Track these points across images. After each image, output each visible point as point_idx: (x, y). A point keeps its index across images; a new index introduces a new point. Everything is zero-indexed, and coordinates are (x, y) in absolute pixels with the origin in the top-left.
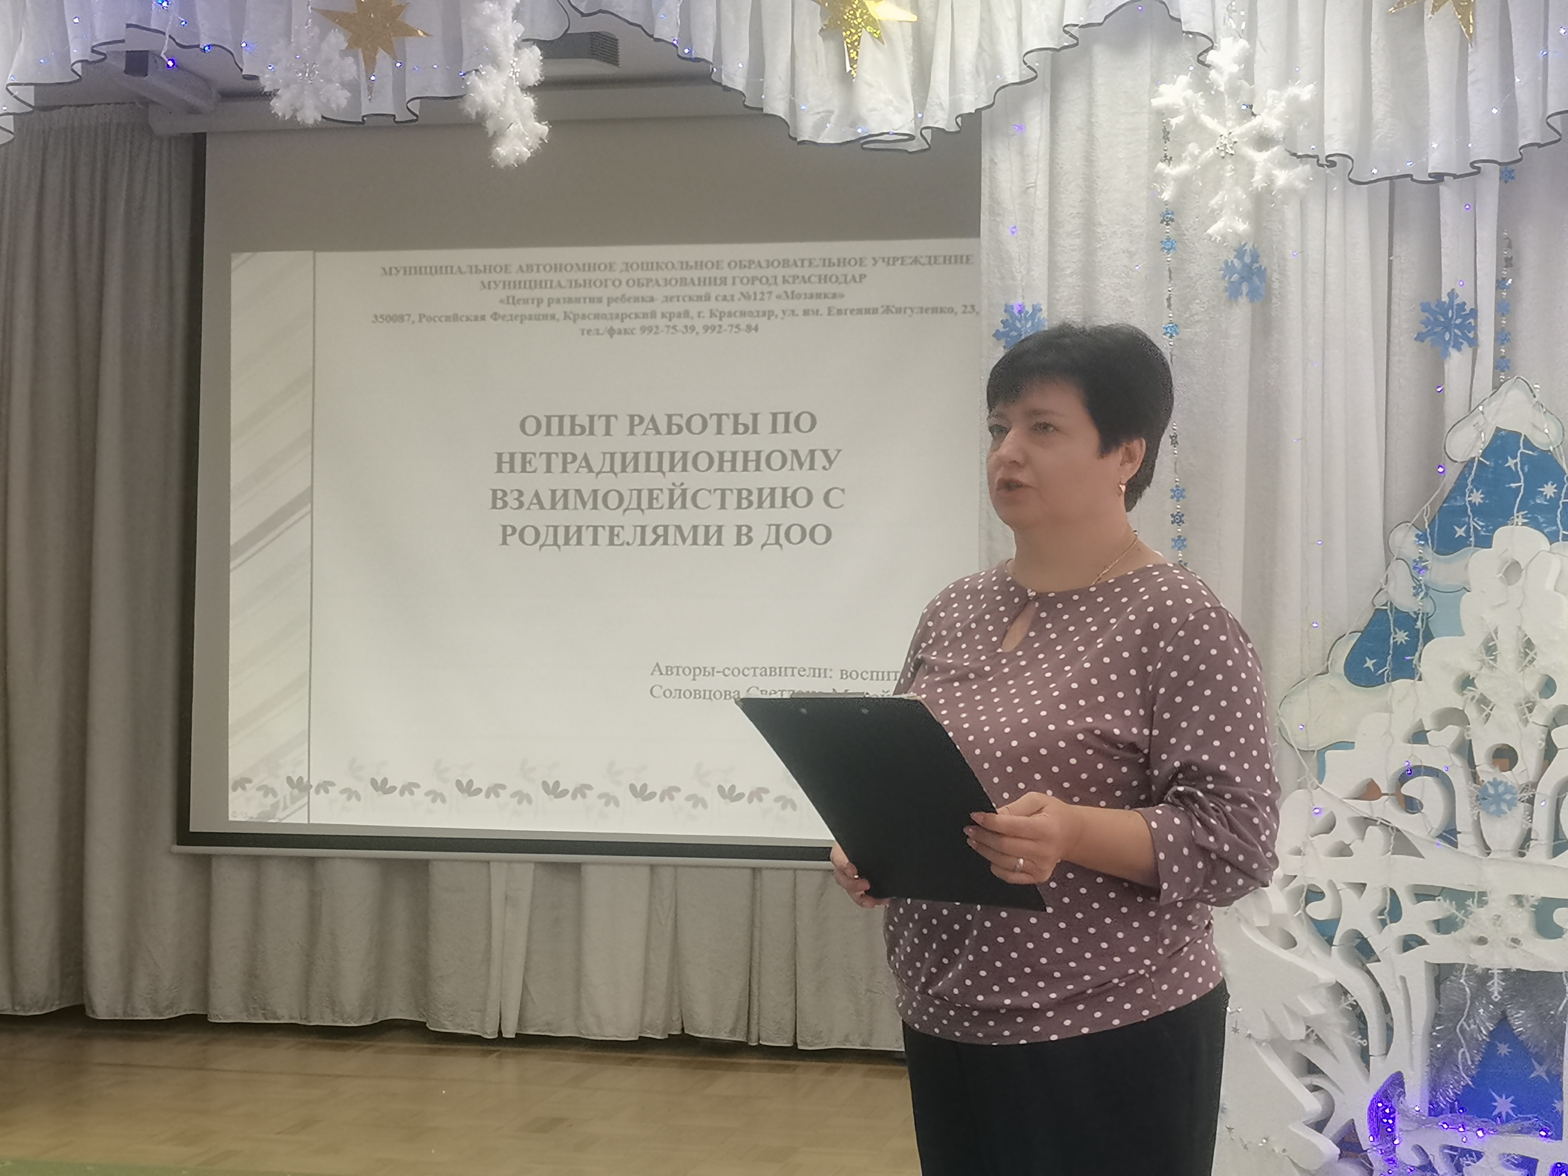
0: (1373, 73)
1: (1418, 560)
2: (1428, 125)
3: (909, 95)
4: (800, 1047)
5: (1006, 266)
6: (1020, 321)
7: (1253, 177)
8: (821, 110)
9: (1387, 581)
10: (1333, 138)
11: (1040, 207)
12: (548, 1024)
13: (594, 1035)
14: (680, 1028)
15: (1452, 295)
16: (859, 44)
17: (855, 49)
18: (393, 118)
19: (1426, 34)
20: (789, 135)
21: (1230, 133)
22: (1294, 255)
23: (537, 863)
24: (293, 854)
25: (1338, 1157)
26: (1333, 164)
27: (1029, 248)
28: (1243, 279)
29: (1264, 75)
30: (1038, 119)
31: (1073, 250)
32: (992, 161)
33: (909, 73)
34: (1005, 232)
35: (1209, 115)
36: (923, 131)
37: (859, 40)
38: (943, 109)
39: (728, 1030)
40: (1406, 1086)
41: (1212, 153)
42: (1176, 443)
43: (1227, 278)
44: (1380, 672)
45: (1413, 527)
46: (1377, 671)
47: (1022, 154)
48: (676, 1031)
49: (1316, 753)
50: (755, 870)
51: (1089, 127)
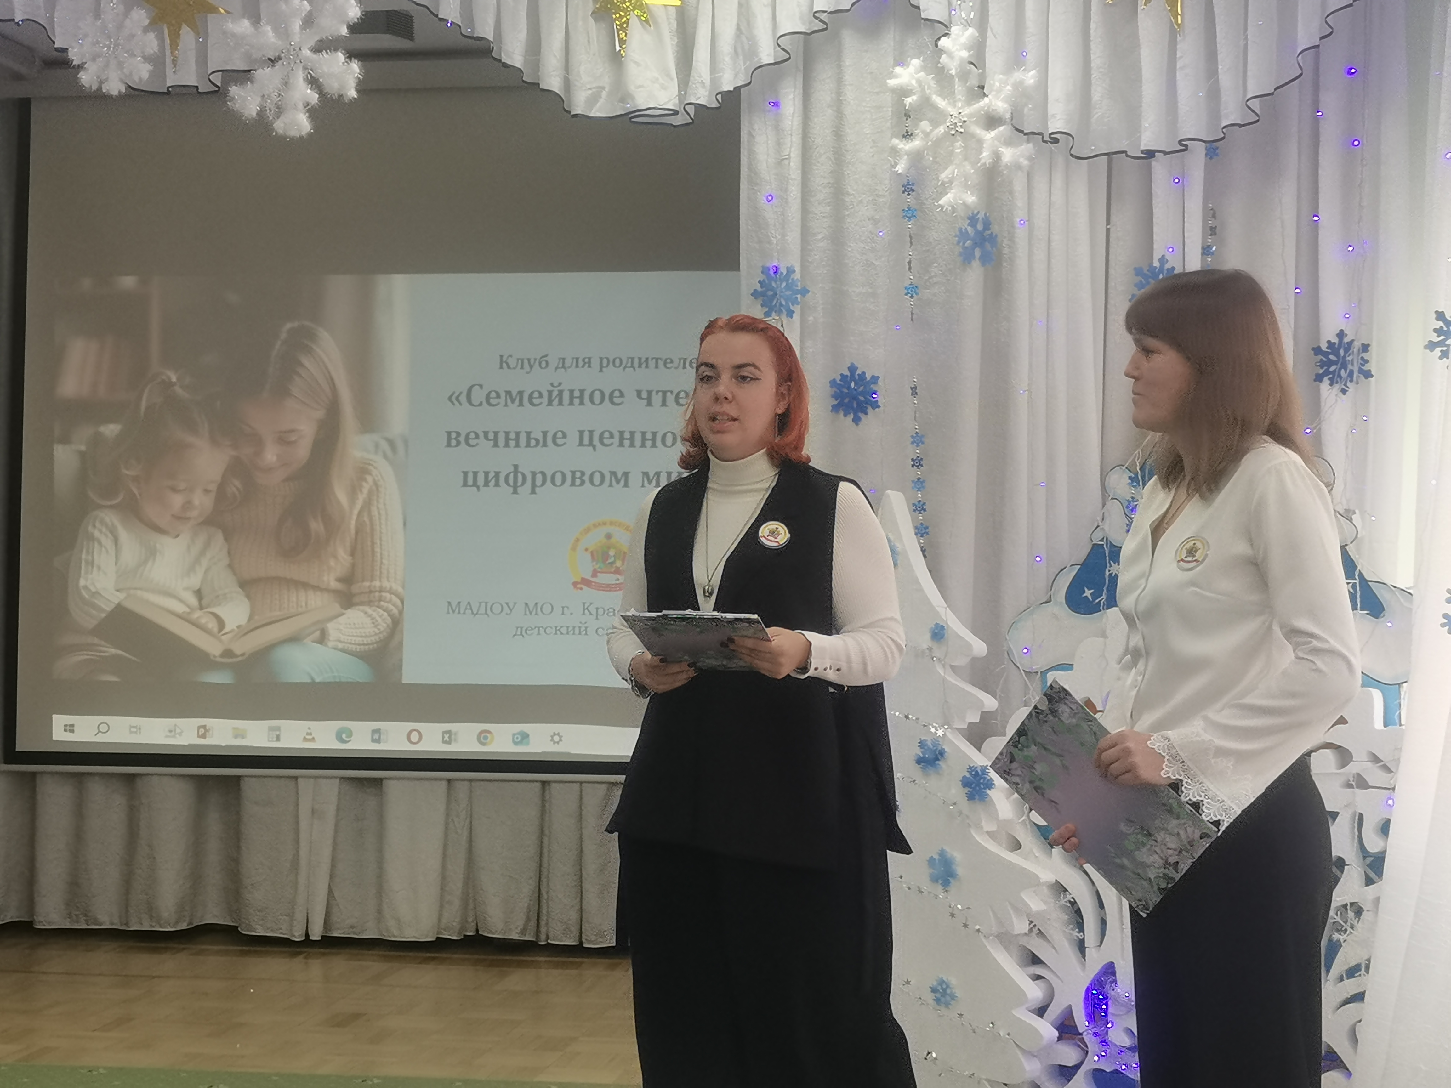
0: (1092, 58)
1: (1130, 499)
2: (1141, 106)
3: (673, 73)
4: (585, 945)
5: (763, 231)
6: (776, 282)
7: (981, 153)
8: (594, 85)
9: (1103, 519)
10: (1055, 117)
11: (793, 177)
12: (352, 927)
13: (395, 937)
14: (474, 929)
15: (1163, 260)
16: (627, 26)
17: (624, 30)
18: (195, 89)
19: (1139, 24)
20: (564, 108)
21: (960, 113)
22: (1022, 224)
23: (341, 778)
24: (115, 772)
25: (1056, 1039)
26: (1056, 141)
27: (784, 215)
28: (975, 244)
29: (994, 60)
30: (791, 96)
31: (824, 217)
32: (750, 134)
33: (673, 54)
34: (762, 200)
35: (940, 96)
36: (686, 107)
37: (627, 23)
38: (704, 87)
39: (518, 931)
40: (1117, 975)
41: (943, 131)
42: (916, 393)
43: (961, 244)
44: (1097, 601)
45: (1127, 470)
46: (1094, 600)
47: (777, 128)
48: (471, 932)
49: (1039, 673)
50: (544, 783)
51: (838, 105)
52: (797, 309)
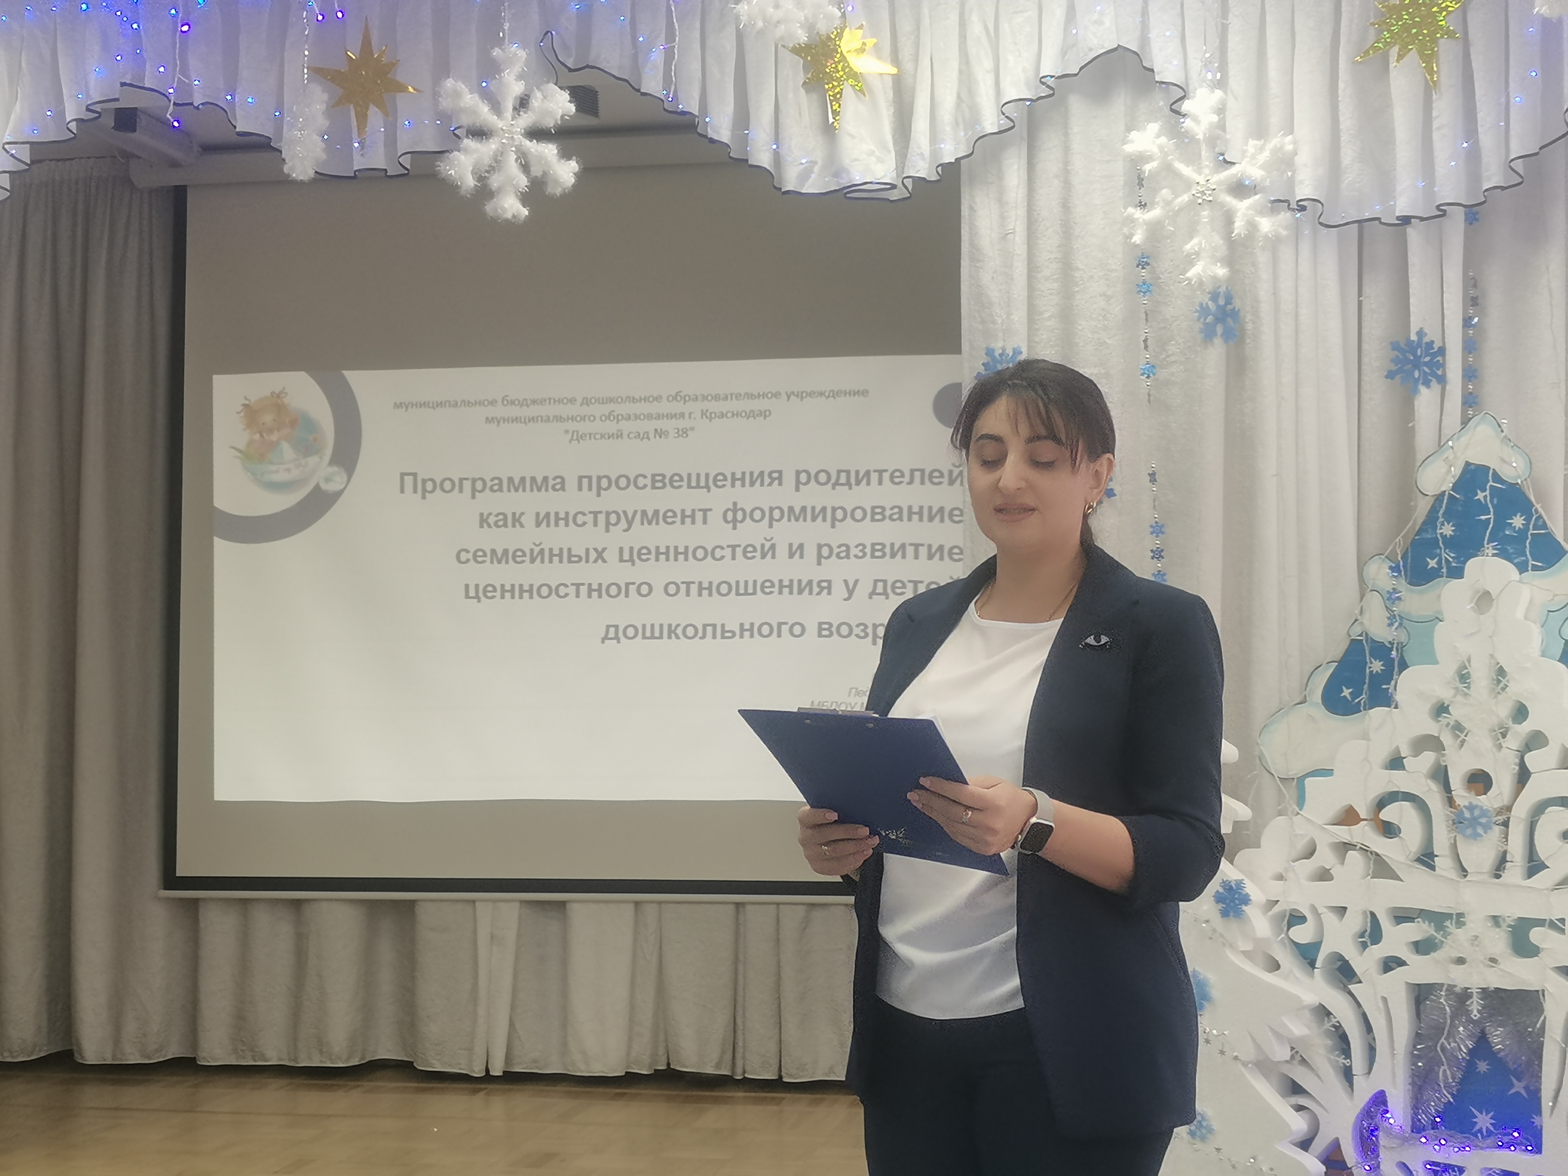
0: (1341, 120)
1: (1392, 591)
2: (1395, 170)
3: (891, 145)
4: (785, 1080)
5: (986, 310)
7: (1233, 224)
8: (805, 161)
9: (1362, 612)
10: (1304, 184)
11: (1019, 253)
12: (535, 1061)
13: (582, 1072)
14: (665, 1062)
15: (1421, 333)
16: (841, 97)
17: (838, 101)
18: (384, 172)
19: (1391, 82)
20: (774, 186)
21: (1207, 181)
22: (1267, 298)
23: (522, 902)
26: (1303, 208)
27: (1008, 293)
28: (1217, 320)
29: (1237, 124)
30: (1016, 167)
31: (1051, 294)
32: (971, 208)
33: (890, 124)
34: (986, 278)
35: (1183, 162)
36: (904, 180)
37: (841, 93)
38: (924, 159)
39: (714, 1064)
40: (1389, 1104)
41: (1187, 199)
42: (1155, 480)
43: (1202, 320)
44: (1357, 701)
45: (1386, 560)
46: (1353, 700)
47: (1001, 201)
48: (662, 1065)
49: (1295, 780)
50: (738, 905)
51: (1066, 174)
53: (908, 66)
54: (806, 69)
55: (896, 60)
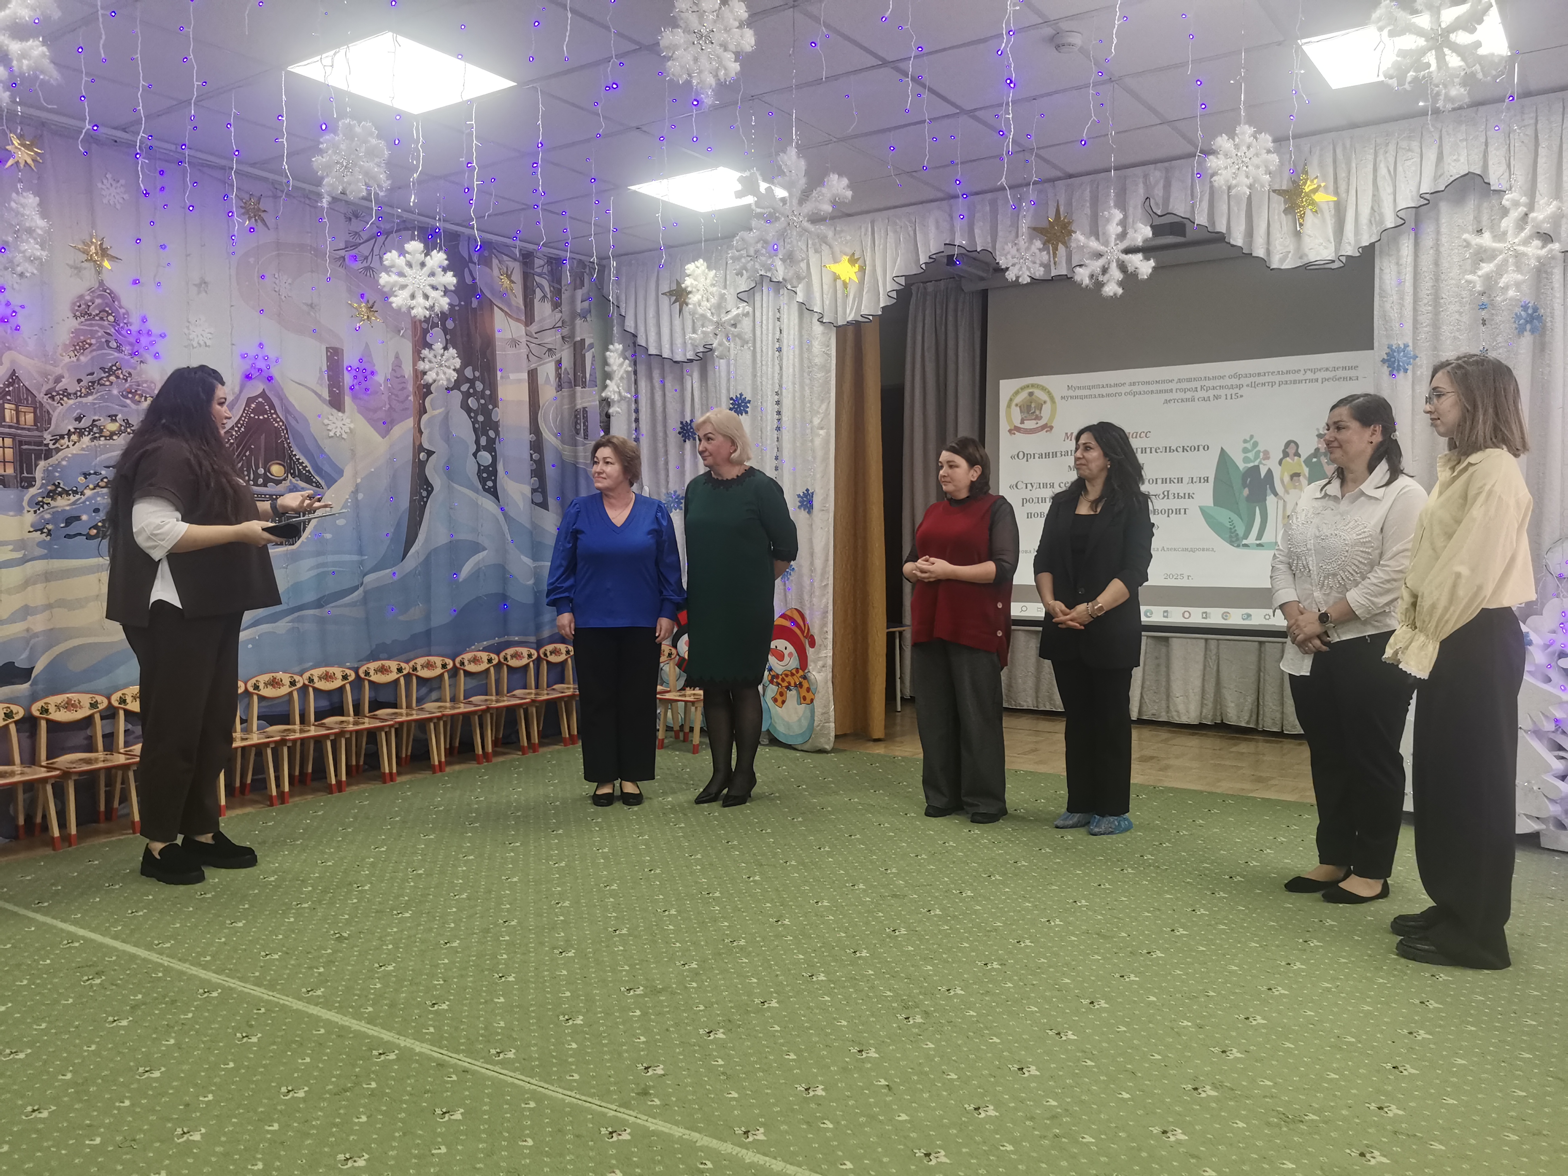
3: (1332, 240)
4: (1285, 732)
5: (1388, 324)
6: (1396, 353)
8: (1283, 252)
11: (1408, 291)
12: (1154, 714)
14: (1220, 719)
17: (1303, 218)
20: (1266, 266)
27: (1402, 314)
28: (1527, 322)
30: (1407, 245)
31: (1427, 313)
32: (1381, 270)
33: (1332, 228)
36: (1340, 257)
37: (1304, 214)
38: (1351, 245)
39: (1245, 721)
43: (1517, 323)
47: (1398, 264)
48: (1218, 721)
50: (1261, 643)
51: (1437, 246)
52: (1410, 367)
53: (1344, 195)
54: (1285, 202)
55: (1336, 193)
